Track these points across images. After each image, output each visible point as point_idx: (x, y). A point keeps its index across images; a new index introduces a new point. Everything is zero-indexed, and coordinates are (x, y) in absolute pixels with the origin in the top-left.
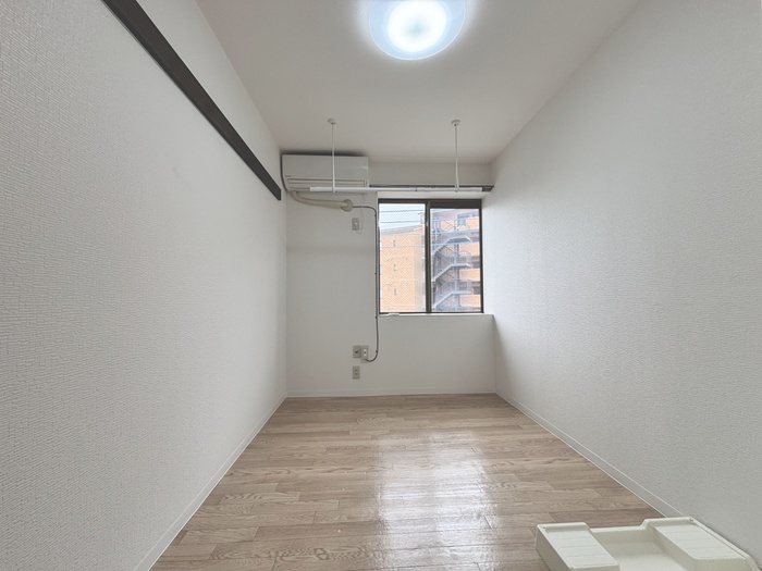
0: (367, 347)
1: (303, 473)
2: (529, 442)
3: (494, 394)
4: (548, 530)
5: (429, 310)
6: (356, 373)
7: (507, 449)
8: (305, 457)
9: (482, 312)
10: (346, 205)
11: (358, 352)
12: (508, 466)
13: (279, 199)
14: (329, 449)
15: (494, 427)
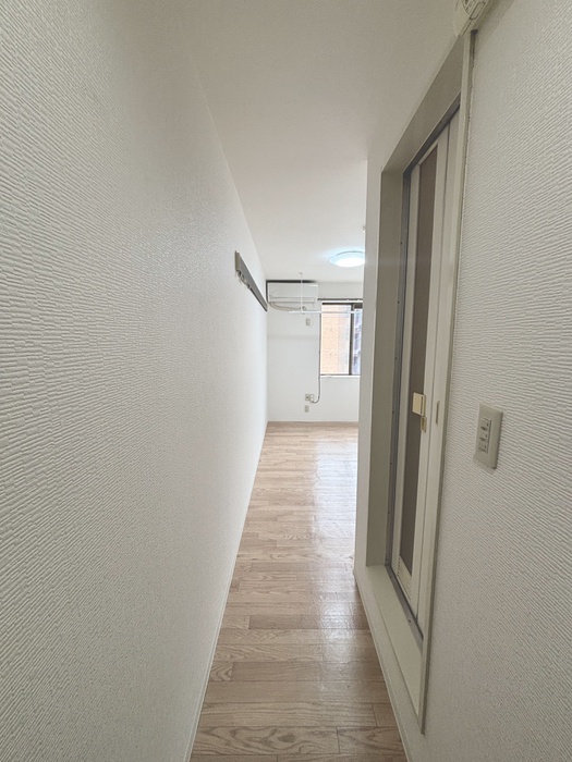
0: (313, 395)
5: (350, 372)
6: (307, 409)
11: (308, 398)
13: (267, 311)
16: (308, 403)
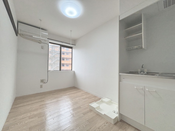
0: (45, 80)
1: (35, 113)
2: (83, 93)
3: (74, 87)
4: (91, 104)
5: (60, 70)
6: (41, 87)
7: (80, 96)
8: (34, 109)
9: (72, 70)
10: (40, 42)
11: (42, 81)
12: (81, 98)
13: (17, 35)
14: (40, 105)
15: (76, 92)
16: (42, 84)
